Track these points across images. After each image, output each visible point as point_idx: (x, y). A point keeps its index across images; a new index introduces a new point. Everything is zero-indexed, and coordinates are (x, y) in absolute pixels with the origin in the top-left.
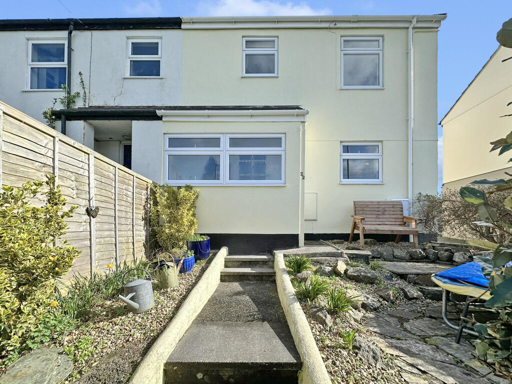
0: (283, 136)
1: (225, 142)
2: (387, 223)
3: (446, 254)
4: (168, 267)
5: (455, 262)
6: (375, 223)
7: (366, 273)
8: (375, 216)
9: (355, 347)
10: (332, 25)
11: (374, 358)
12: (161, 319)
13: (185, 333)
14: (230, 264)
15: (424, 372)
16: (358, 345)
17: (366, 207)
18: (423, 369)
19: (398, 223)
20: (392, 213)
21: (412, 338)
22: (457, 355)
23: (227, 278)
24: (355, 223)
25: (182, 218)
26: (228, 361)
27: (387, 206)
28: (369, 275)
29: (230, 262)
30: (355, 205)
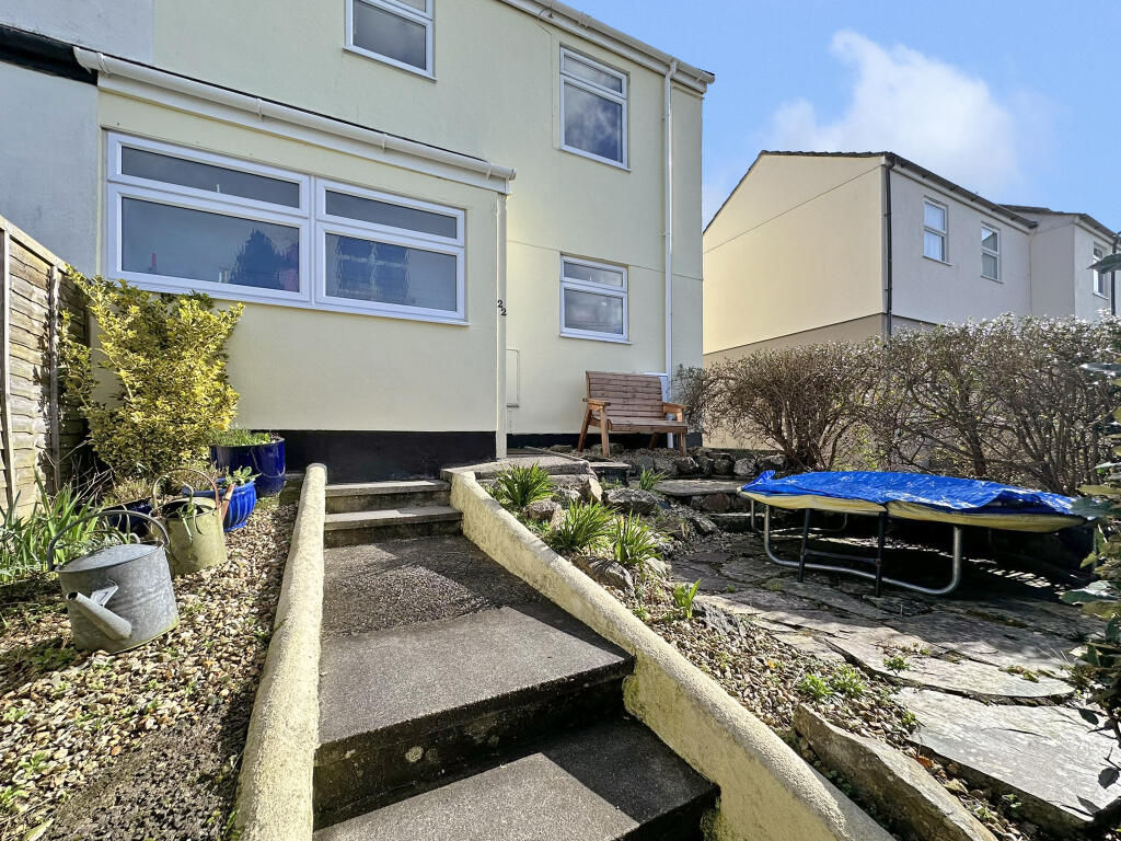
0: (459, 214)
1: (313, 197)
2: (640, 414)
3: (725, 464)
4: (200, 511)
5: (736, 474)
6: (621, 413)
7: (639, 497)
8: (621, 401)
9: (696, 613)
10: (545, 15)
11: (730, 622)
12: (230, 649)
13: (321, 669)
14: (340, 504)
15: (797, 627)
16: (699, 609)
17: (608, 384)
18: (793, 624)
19: (655, 414)
20: (646, 396)
21: (747, 588)
22: (812, 597)
23: (341, 538)
24: (591, 411)
25: (188, 385)
26: (487, 695)
27: (639, 384)
28: (644, 500)
29: (342, 500)
30: (588, 378)
